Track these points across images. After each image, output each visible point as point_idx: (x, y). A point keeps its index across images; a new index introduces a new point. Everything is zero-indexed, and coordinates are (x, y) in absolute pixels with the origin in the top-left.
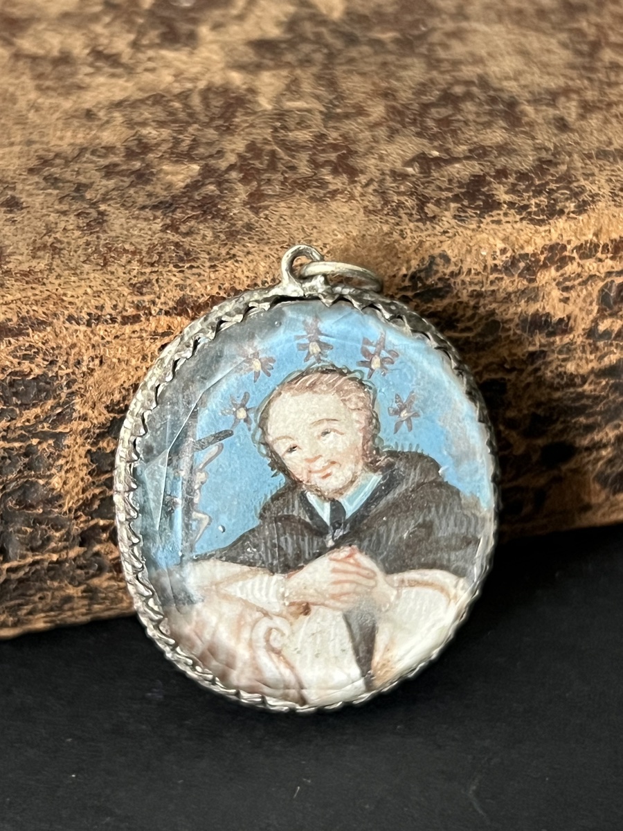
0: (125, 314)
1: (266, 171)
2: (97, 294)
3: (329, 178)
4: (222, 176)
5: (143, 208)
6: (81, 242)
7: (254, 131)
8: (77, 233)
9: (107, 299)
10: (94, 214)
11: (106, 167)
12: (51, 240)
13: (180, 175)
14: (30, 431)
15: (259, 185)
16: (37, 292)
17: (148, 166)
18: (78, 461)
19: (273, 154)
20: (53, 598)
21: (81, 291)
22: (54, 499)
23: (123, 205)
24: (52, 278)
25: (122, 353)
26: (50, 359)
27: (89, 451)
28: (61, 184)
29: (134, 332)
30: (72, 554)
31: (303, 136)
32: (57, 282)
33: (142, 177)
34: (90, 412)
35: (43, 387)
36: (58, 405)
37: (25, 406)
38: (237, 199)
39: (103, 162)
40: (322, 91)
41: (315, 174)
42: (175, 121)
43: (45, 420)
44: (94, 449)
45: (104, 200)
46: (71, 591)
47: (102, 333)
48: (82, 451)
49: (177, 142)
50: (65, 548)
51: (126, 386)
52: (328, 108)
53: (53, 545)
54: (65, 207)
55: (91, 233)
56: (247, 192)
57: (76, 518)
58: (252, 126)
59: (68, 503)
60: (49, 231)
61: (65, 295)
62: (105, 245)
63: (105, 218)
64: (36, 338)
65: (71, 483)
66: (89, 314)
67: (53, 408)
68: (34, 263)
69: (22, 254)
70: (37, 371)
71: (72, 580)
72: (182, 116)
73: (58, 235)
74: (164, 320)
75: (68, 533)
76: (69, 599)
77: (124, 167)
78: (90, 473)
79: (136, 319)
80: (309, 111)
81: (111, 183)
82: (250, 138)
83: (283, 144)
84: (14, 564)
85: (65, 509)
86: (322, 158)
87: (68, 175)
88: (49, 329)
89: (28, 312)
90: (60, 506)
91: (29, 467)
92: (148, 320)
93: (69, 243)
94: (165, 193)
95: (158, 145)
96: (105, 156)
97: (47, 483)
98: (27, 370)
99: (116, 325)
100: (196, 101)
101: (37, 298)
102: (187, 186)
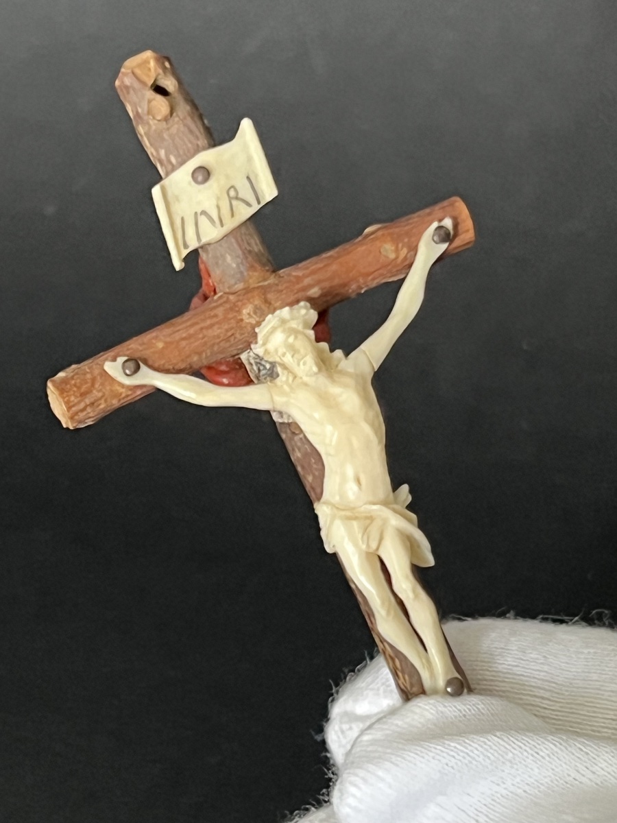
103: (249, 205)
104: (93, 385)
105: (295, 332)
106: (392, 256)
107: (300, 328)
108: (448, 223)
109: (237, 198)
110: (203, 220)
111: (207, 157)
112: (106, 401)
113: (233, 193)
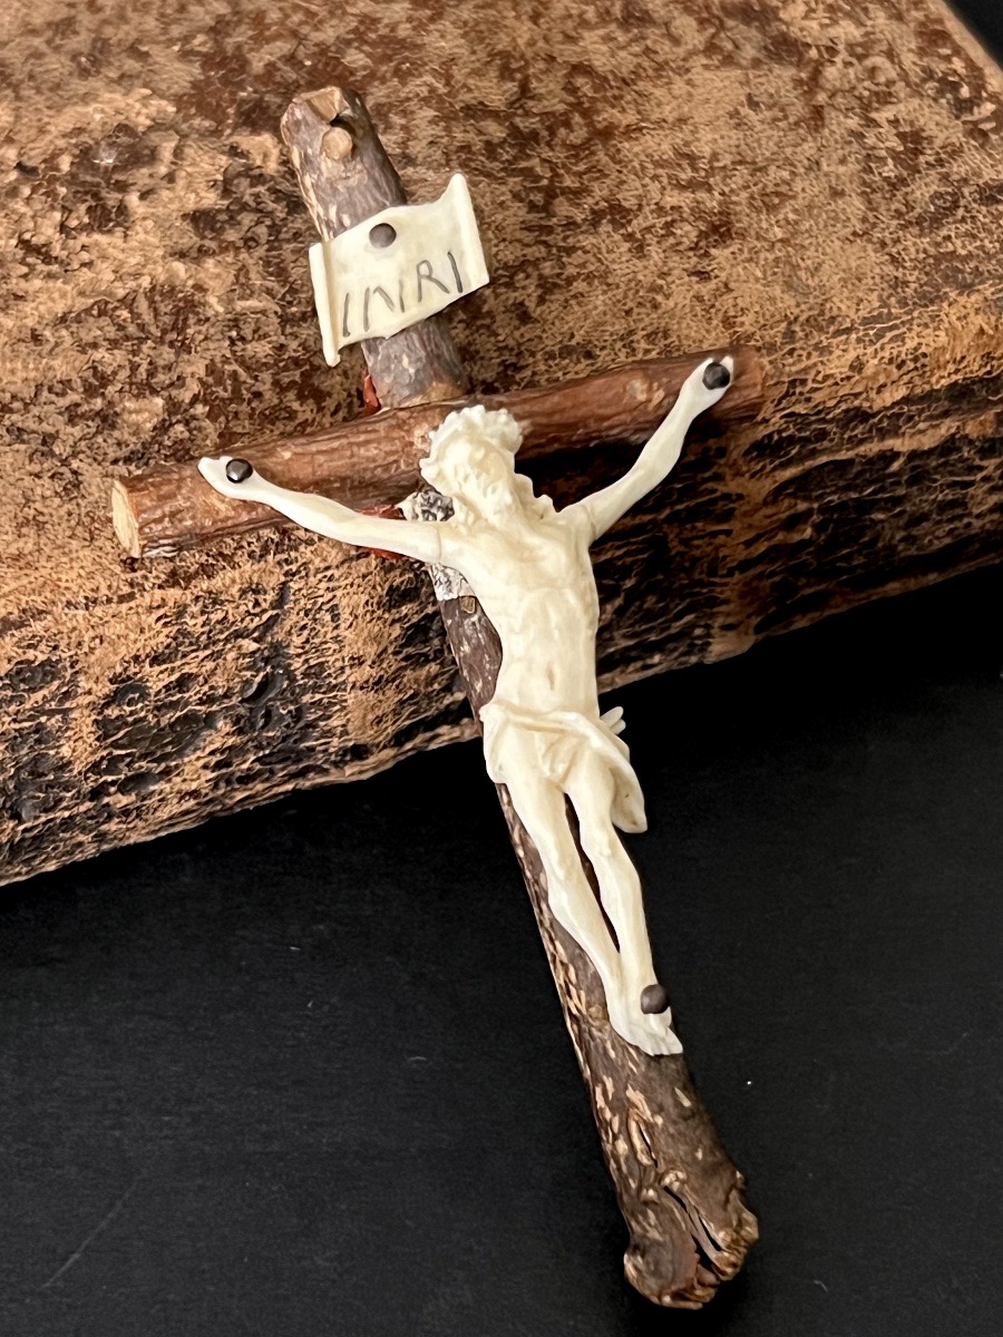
0: (120, 593)
1: (231, 400)
2: (90, 576)
3: (296, 406)
4: (186, 411)
5: (115, 462)
6: (63, 511)
7: (212, 346)
8: (57, 501)
9: (101, 580)
10: (68, 475)
11: (67, 408)
12: (32, 512)
13: (144, 413)
14: (40, 710)
15: (228, 421)
16: (32, 579)
17: (111, 404)
18: (86, 730)
19: (234, 375)
20: (65, 846)
21: (73, 575)
22: (64, 766)
23: (95, 460)
24: (43, 563)
25: (119, 628)
26: (52, 644)
27: (96, 721)
28: (25, 437)
29: (131, 608)
30: (82, 808)
31: (261, 349)
32: (49, 565)
33: (107, 420)
34: (94, 686)
35: (49, 670)
36: (63, 684)
37: (33, 690)
38: (208, 442)
39: (63, 402)
40: (272, 283)
41: (281, 401)
42: (127, 338)
43: (52, 699)
44: (100, 718)
45: (74, 455)
46: (82, 838)
47: (100, 614)
48: (89, 721)
49: (134, 368)
50: (76, 805)
51: (127, 659)
52: (282, 307)
53: (64, 804)
54: (36, 468)
55: (71, 500)
56: (216, 430)
57: (86, 779)
58: (206, 338)
59: (77, 767)
60: (28, 501)
61: (60, 580)
62: (87, 514)
63: (80, 478)
64: (37, 627)
65: (80, 750)
66: (86, 598)
67: (58, 688)
68: (21, 544)
69: (7, 533)
70: (42, 658)
71: (84, 830)
72: (132, 329)
73: (38, 505)
74: (158, 594)
75: (79, 792)
76: (80, 844)
77: (85, 407)
78: (97, 739)
79: (131, 596)
80: (263, 312)
81: (77, 431)
82: (208, 355)
83: (242, 362)
84: (29, 825)
85: (75, 772)
86: (285, 379)
87: (31, 424)
88: (49, 617)
89: (27, 602)
90: (71, 771)
91: (38, 741)
92: (142, 596)
93: (51, 515)
94: (134, 439)
95: (115, 373)
96: (63, 394)
97: (57, 753)
98: (32, 658)
99: (113, 605)
100: (142, 305)
101: (33, 586)
102: (155, 428)
103: (446, 290)
105: (486, 446)
106: (642, 397)
108: (728, 362)
109: (429, 277)
110: (376, 301)
111: (398, 215)
112: (193, 518)
113: (424, 269)
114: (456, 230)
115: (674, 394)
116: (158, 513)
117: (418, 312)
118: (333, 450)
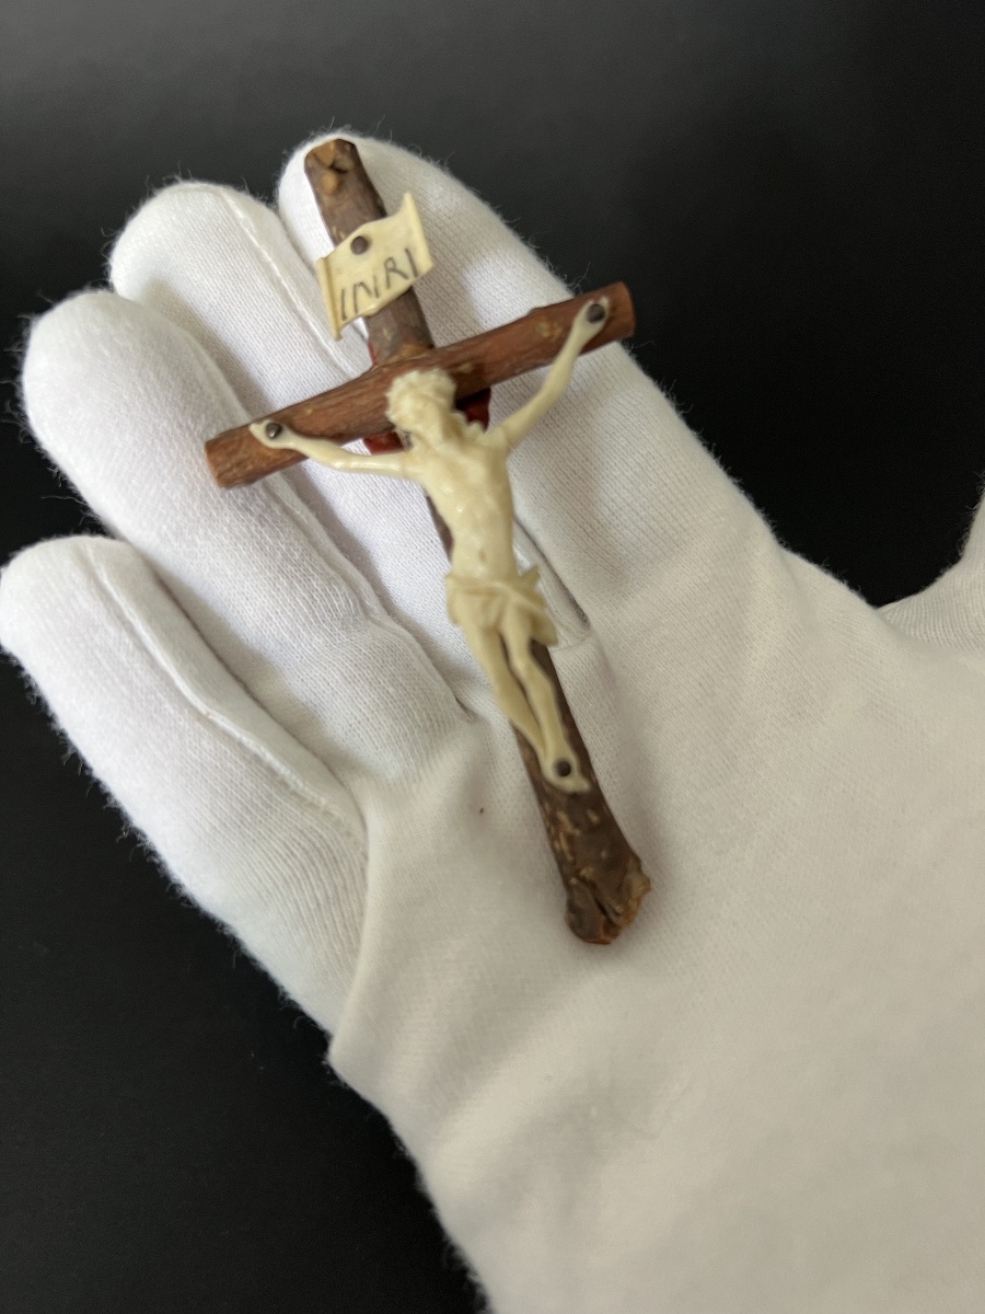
103: (405, 276)
104: (239, 446)
105: (425, 398)
106: (546, 334)
107: (431, 394)
108: (605, 302)
109: (394, 270)
110: (361, 292)
111: (369, 229)
112: (253, 463)
113: (390, 265)
114: (409, 232)
115: (567, 329)
116: (228, 465)
117: (387, 295)
118: (340, 404)
